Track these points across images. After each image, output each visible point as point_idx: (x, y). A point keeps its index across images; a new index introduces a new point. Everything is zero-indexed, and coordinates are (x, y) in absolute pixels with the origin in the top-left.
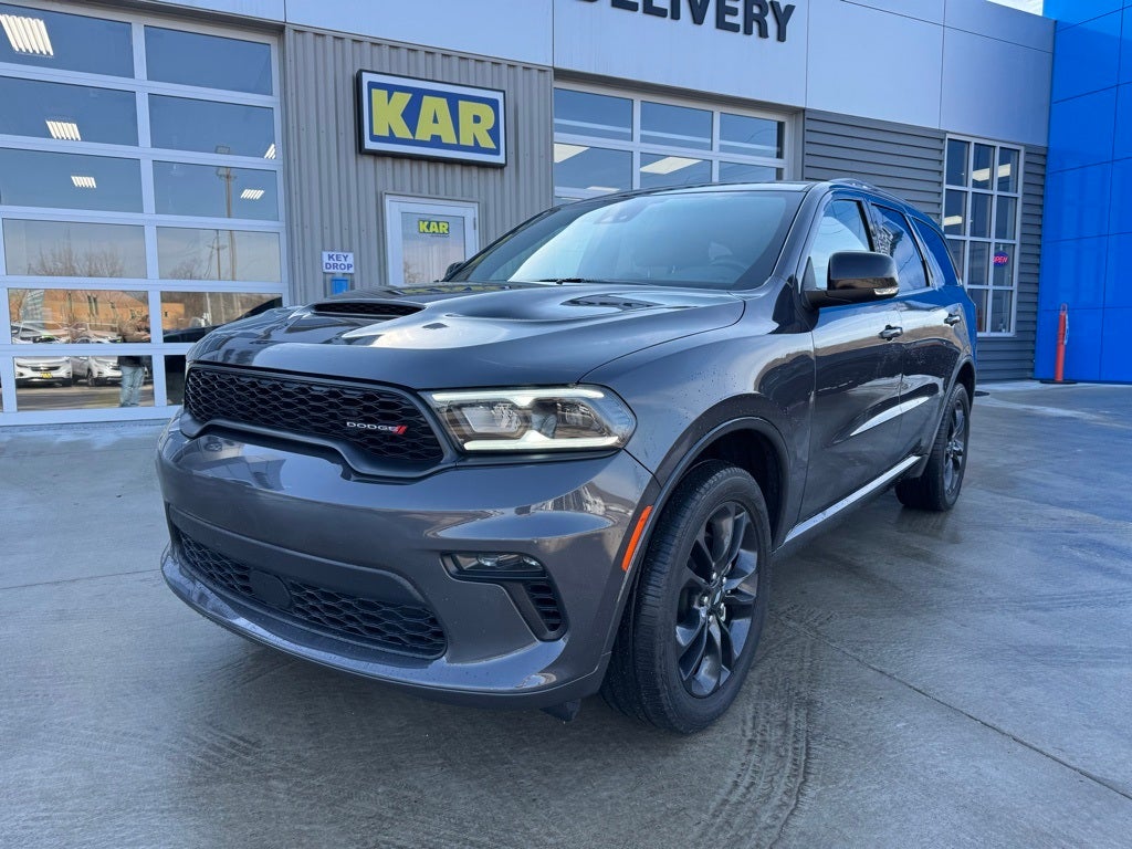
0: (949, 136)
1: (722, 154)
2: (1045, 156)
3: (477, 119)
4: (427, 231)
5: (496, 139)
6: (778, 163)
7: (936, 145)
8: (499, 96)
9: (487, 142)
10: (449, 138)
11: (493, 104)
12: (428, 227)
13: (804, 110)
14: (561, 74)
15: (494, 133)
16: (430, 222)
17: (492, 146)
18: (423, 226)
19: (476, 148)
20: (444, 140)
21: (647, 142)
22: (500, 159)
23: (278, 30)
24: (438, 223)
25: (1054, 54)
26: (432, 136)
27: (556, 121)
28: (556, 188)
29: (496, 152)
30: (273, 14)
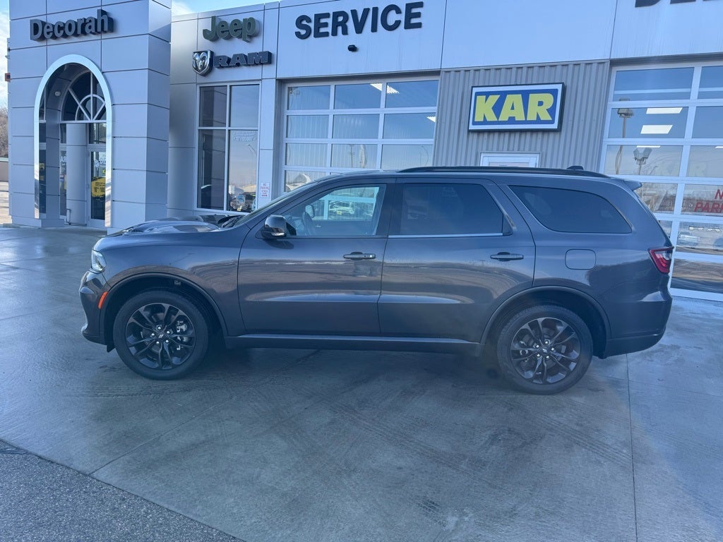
3: (540, 104)
5: (552, 114)
8: (559, 87)
9: (546, 117)
10: (520, 117)
14: (614, 63)
15: (551, 110)
17: (549, 118)
20: (517, 119)
22: (553, 126)
23: (437, 73)
26: (509, 118)
30: (435, 67)
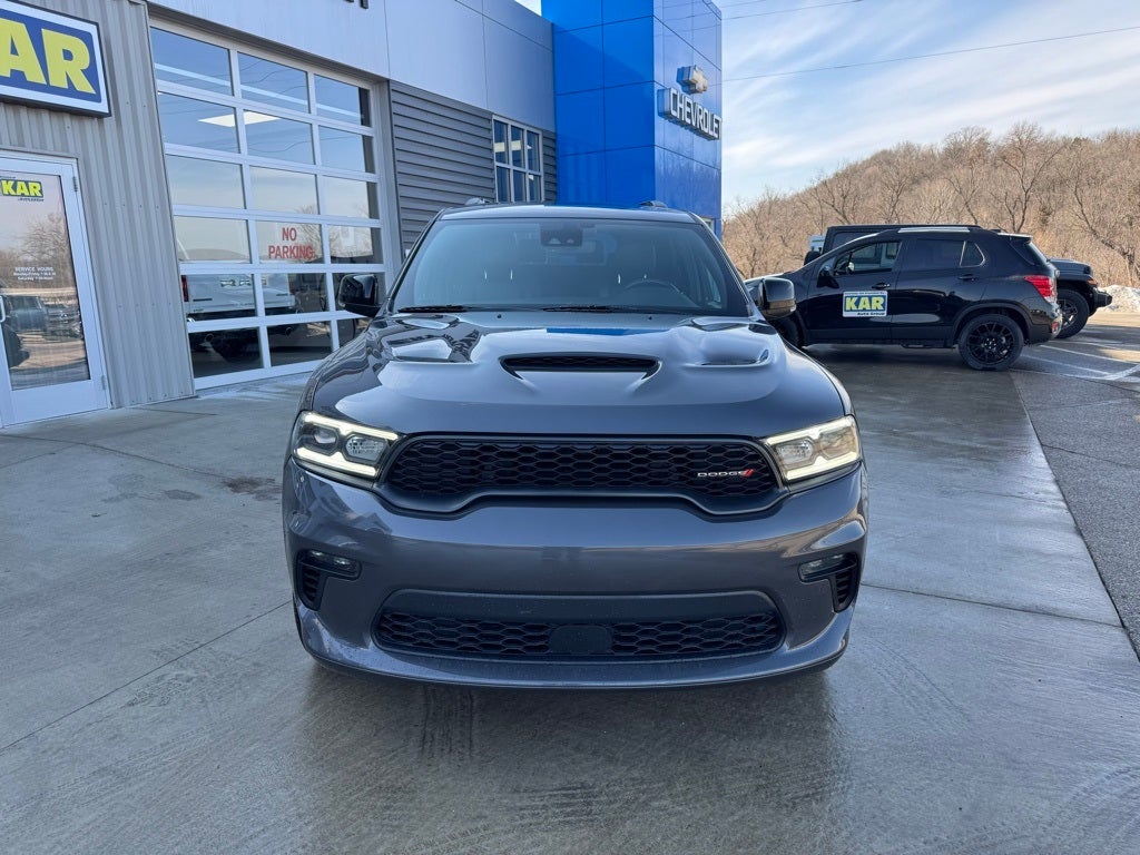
0: (494, 117)
1: (319, 118)
2: (554, 141)
3: (68, 55)
4: (12, 192)
5: (93, 81)
6: (365, 130)
7: (484, 124)
8: (91, 29)
9: (83, 85)
10: (35, 75)
11: (86, 37)
12: (14, 187)
13: (388, 81)
15: (90, 73)
16: (16, 182)
17: (90, 89)
18: (7, 187)
19: (71, 91)
20: (30, 78)
21: (249, 99)
22: (102, 107)
24: (27, 182)
25: (553, 52)
26: (12, 70)
27: (157, 66)
28: (166, 145)
29: (97, 98)
